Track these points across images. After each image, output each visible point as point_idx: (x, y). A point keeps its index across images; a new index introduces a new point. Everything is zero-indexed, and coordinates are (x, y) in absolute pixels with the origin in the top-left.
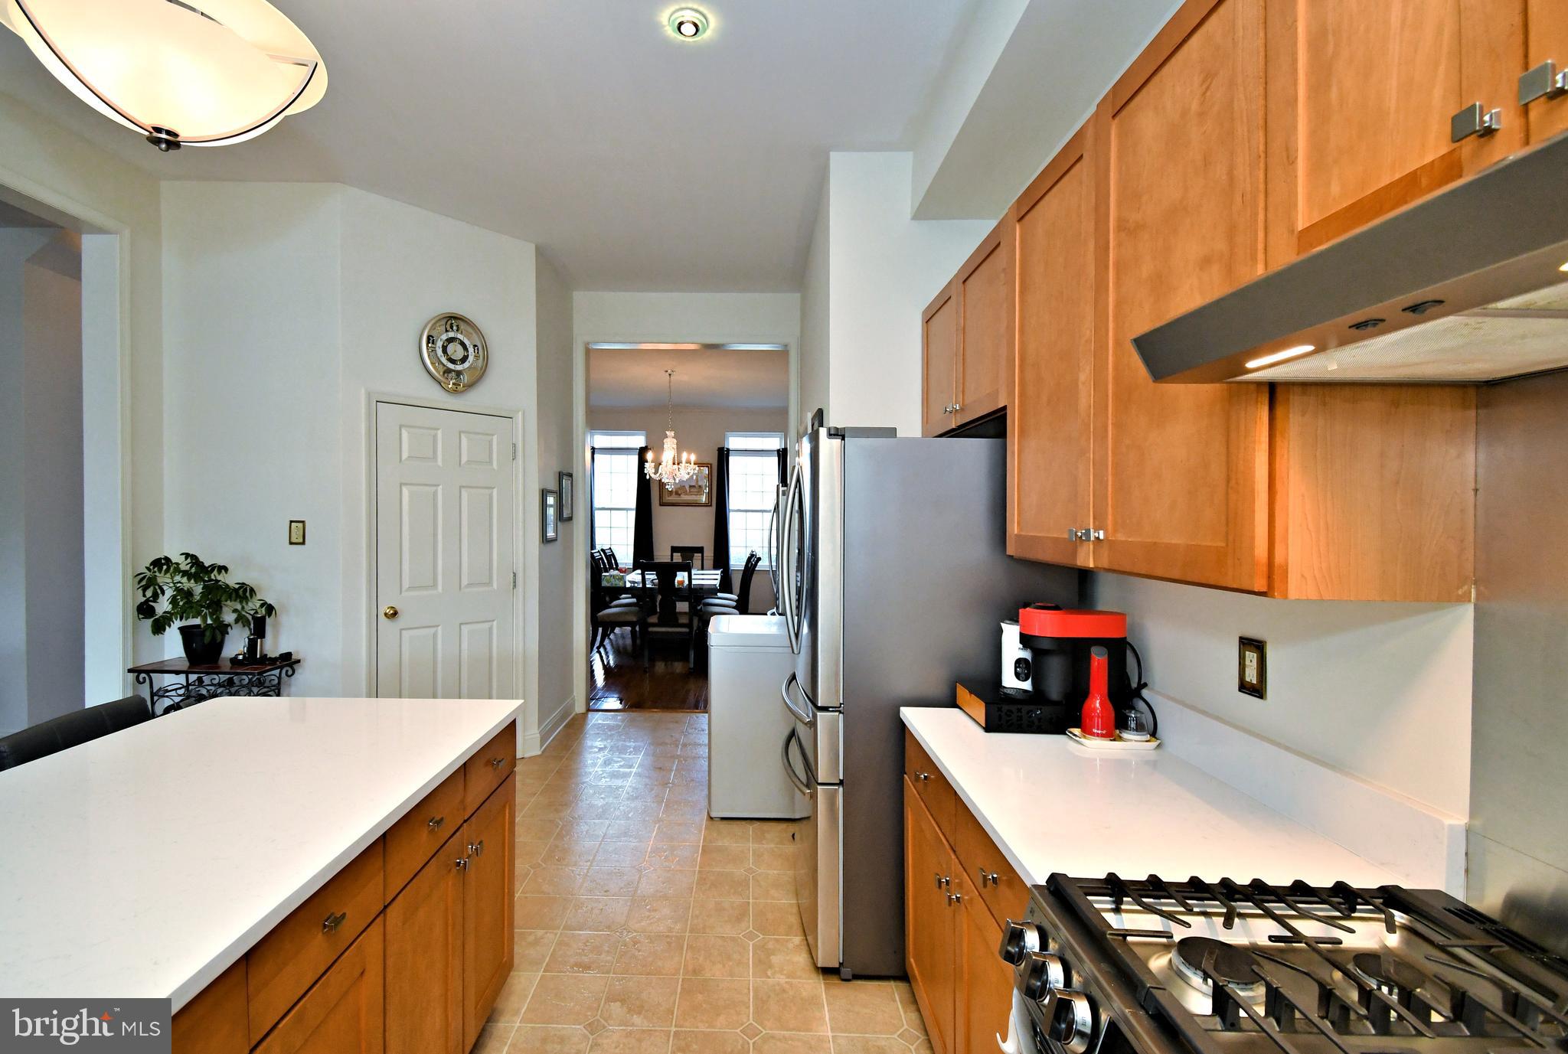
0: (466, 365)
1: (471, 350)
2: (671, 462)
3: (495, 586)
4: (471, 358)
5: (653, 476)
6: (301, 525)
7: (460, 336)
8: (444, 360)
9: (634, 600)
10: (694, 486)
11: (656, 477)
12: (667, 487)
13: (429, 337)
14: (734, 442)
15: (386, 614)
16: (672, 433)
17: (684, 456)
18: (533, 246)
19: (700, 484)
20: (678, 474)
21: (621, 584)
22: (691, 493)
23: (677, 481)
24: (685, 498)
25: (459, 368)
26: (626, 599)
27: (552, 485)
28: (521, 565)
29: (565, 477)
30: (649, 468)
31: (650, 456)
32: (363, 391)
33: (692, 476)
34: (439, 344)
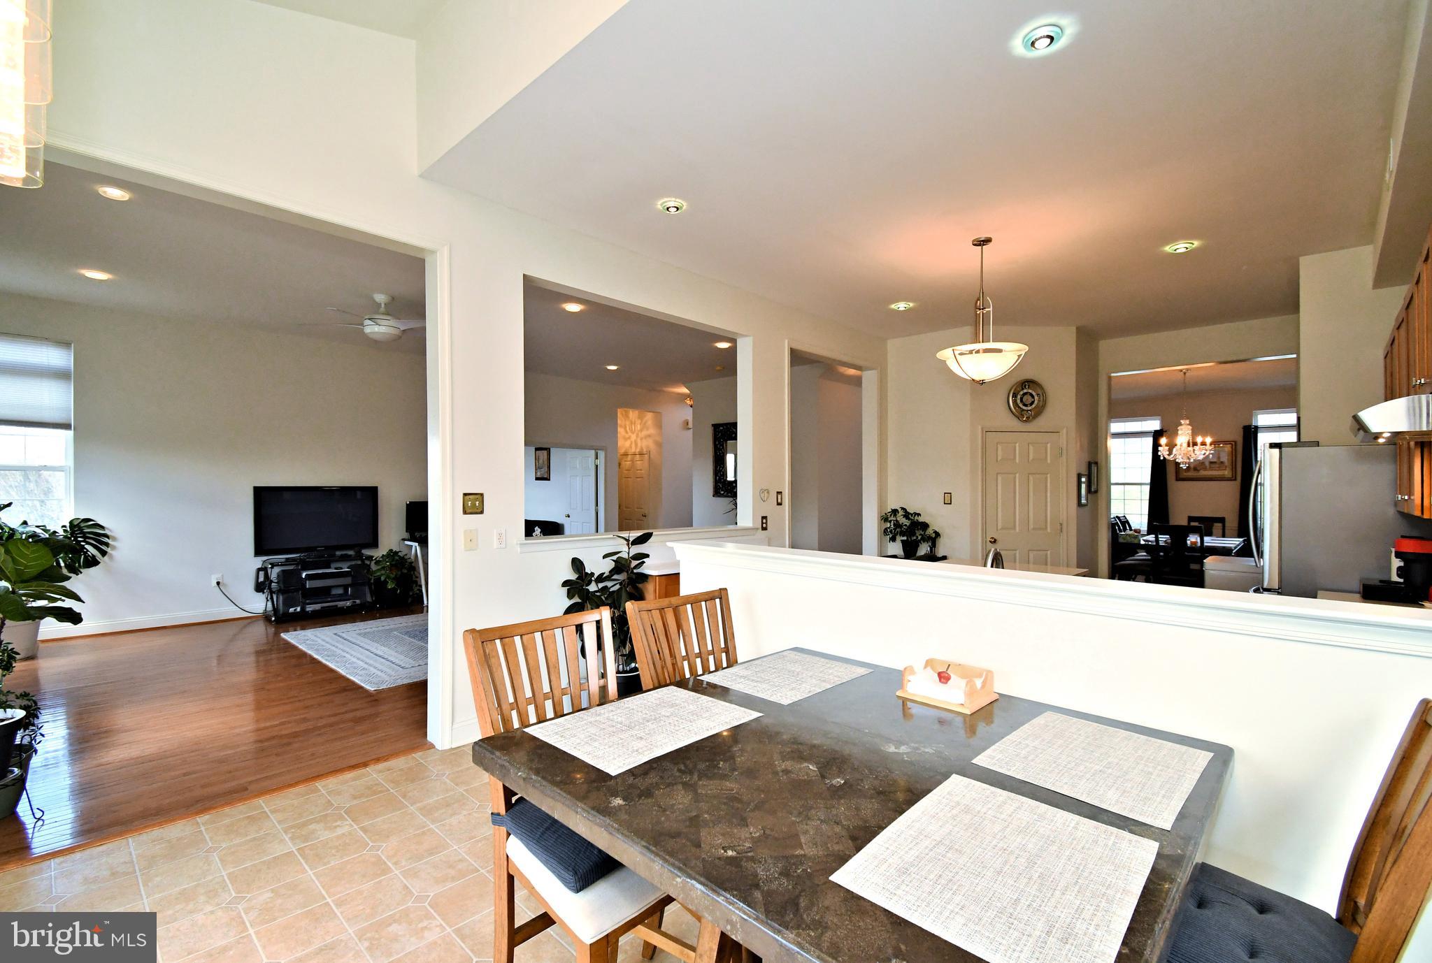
0: (1033, 406)
1: (1036, 398)
2: (1185, 445)
3: (1049, 530)
4: (1036, 402)
5: (1167, 457)
6: (949, 495)
7: (1030, 391)
8: (1021, 405)
9: (1149, 558)
10: (1215, 463)
11: (1171, 458)
12: (1181, 466)
13: (1014, 393)
14: (1263, 419)
15: (990, 541)
16: (1188, 422)
17: (1199, 439)
18: (1074, 329)
19: (1222, 460)
20: (1193, 455)
21: (1136, 541)
22: (1211, 469)
23: (1192, 461)
24: (1203, 473)
25: (1029, 408)
26: (1142, 555)
27: (1084, 471)
28: (1065, 519)
29: (1093, 465)
30: (1163, 451)
31: (1163, 441)
32: (980, 427)
33: (1208, 456)
34: (1019, 397)
